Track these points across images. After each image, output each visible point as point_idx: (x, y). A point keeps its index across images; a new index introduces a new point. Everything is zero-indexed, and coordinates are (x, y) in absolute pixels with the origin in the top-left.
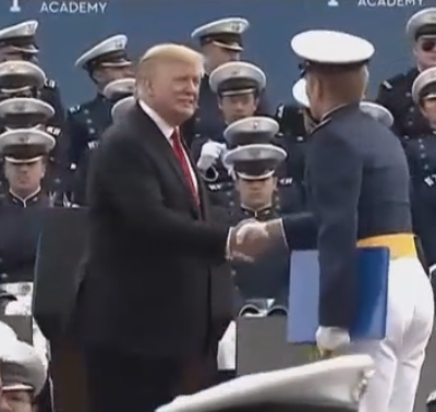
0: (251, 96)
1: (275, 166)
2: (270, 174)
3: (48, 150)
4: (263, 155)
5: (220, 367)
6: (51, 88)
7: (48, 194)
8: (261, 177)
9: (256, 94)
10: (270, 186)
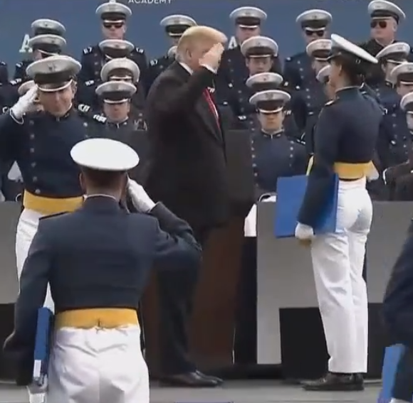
0: (269, 59)
1: (284, 105)
2: (280, 109)
3: (131, 94)
4: (275, 97)
5: (246, 235)
6: (140, 53)
7: (133, 122)
8: (275, 111)
9: (273, 57)
10: (281, 117)
